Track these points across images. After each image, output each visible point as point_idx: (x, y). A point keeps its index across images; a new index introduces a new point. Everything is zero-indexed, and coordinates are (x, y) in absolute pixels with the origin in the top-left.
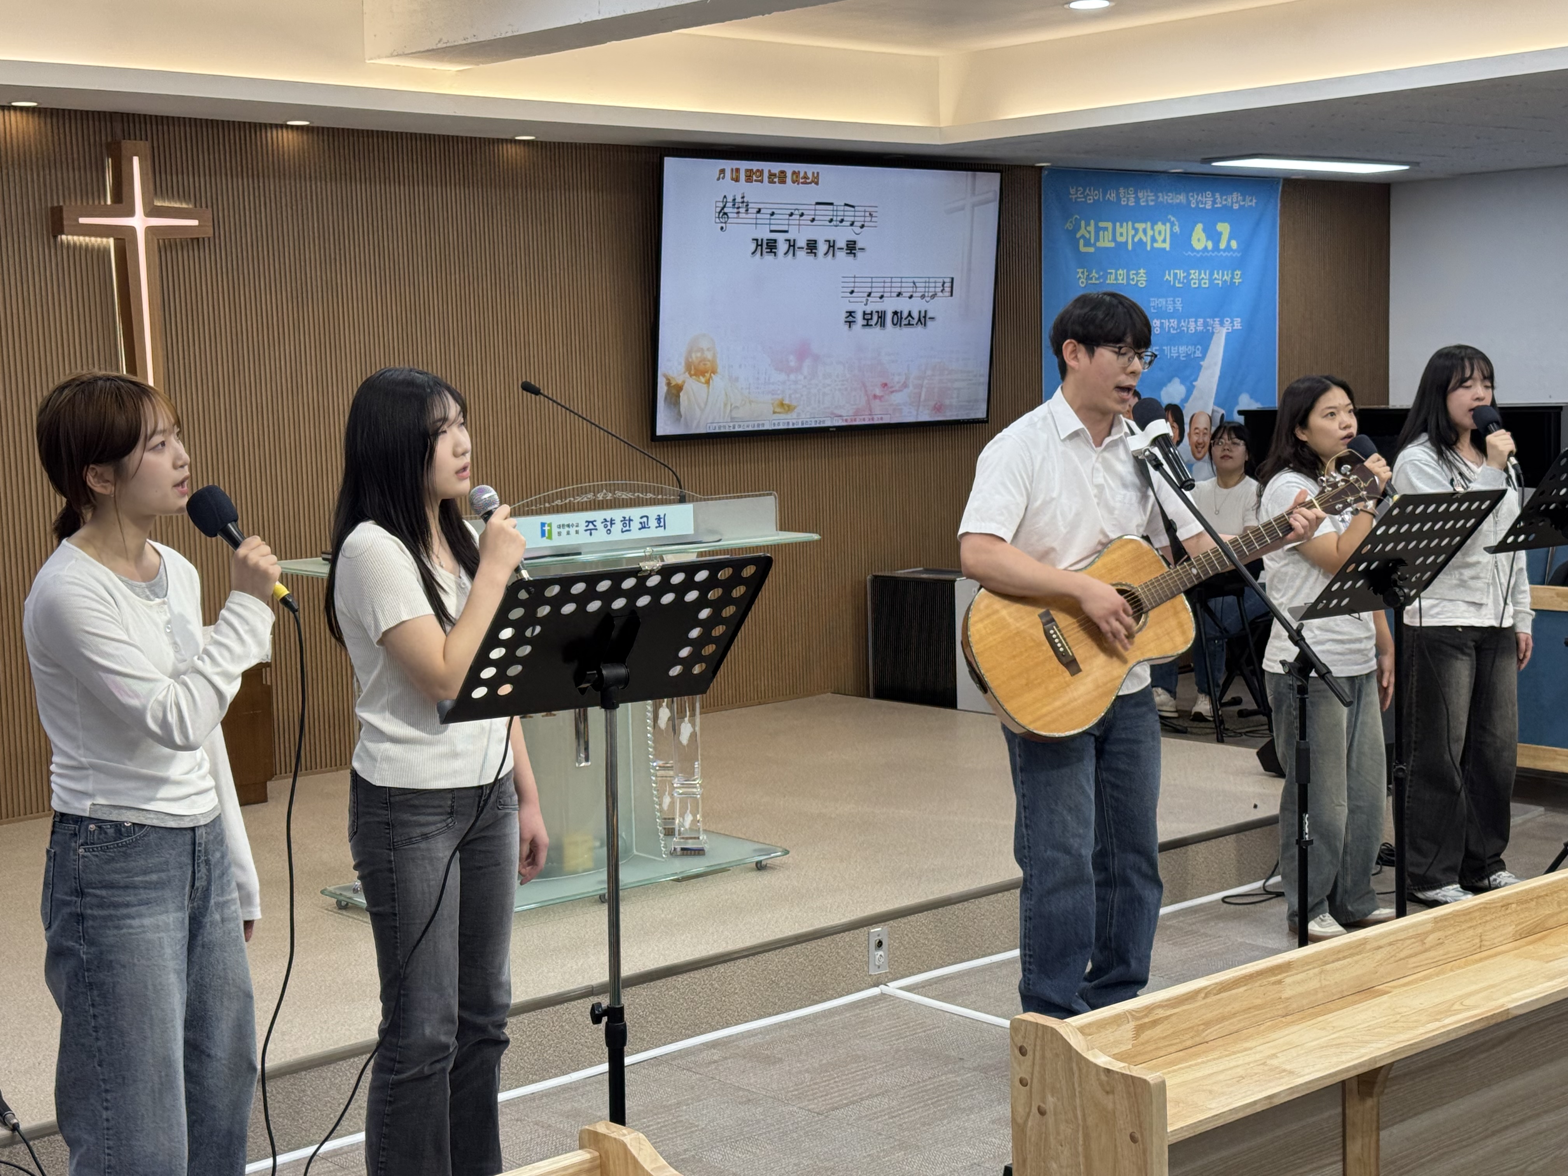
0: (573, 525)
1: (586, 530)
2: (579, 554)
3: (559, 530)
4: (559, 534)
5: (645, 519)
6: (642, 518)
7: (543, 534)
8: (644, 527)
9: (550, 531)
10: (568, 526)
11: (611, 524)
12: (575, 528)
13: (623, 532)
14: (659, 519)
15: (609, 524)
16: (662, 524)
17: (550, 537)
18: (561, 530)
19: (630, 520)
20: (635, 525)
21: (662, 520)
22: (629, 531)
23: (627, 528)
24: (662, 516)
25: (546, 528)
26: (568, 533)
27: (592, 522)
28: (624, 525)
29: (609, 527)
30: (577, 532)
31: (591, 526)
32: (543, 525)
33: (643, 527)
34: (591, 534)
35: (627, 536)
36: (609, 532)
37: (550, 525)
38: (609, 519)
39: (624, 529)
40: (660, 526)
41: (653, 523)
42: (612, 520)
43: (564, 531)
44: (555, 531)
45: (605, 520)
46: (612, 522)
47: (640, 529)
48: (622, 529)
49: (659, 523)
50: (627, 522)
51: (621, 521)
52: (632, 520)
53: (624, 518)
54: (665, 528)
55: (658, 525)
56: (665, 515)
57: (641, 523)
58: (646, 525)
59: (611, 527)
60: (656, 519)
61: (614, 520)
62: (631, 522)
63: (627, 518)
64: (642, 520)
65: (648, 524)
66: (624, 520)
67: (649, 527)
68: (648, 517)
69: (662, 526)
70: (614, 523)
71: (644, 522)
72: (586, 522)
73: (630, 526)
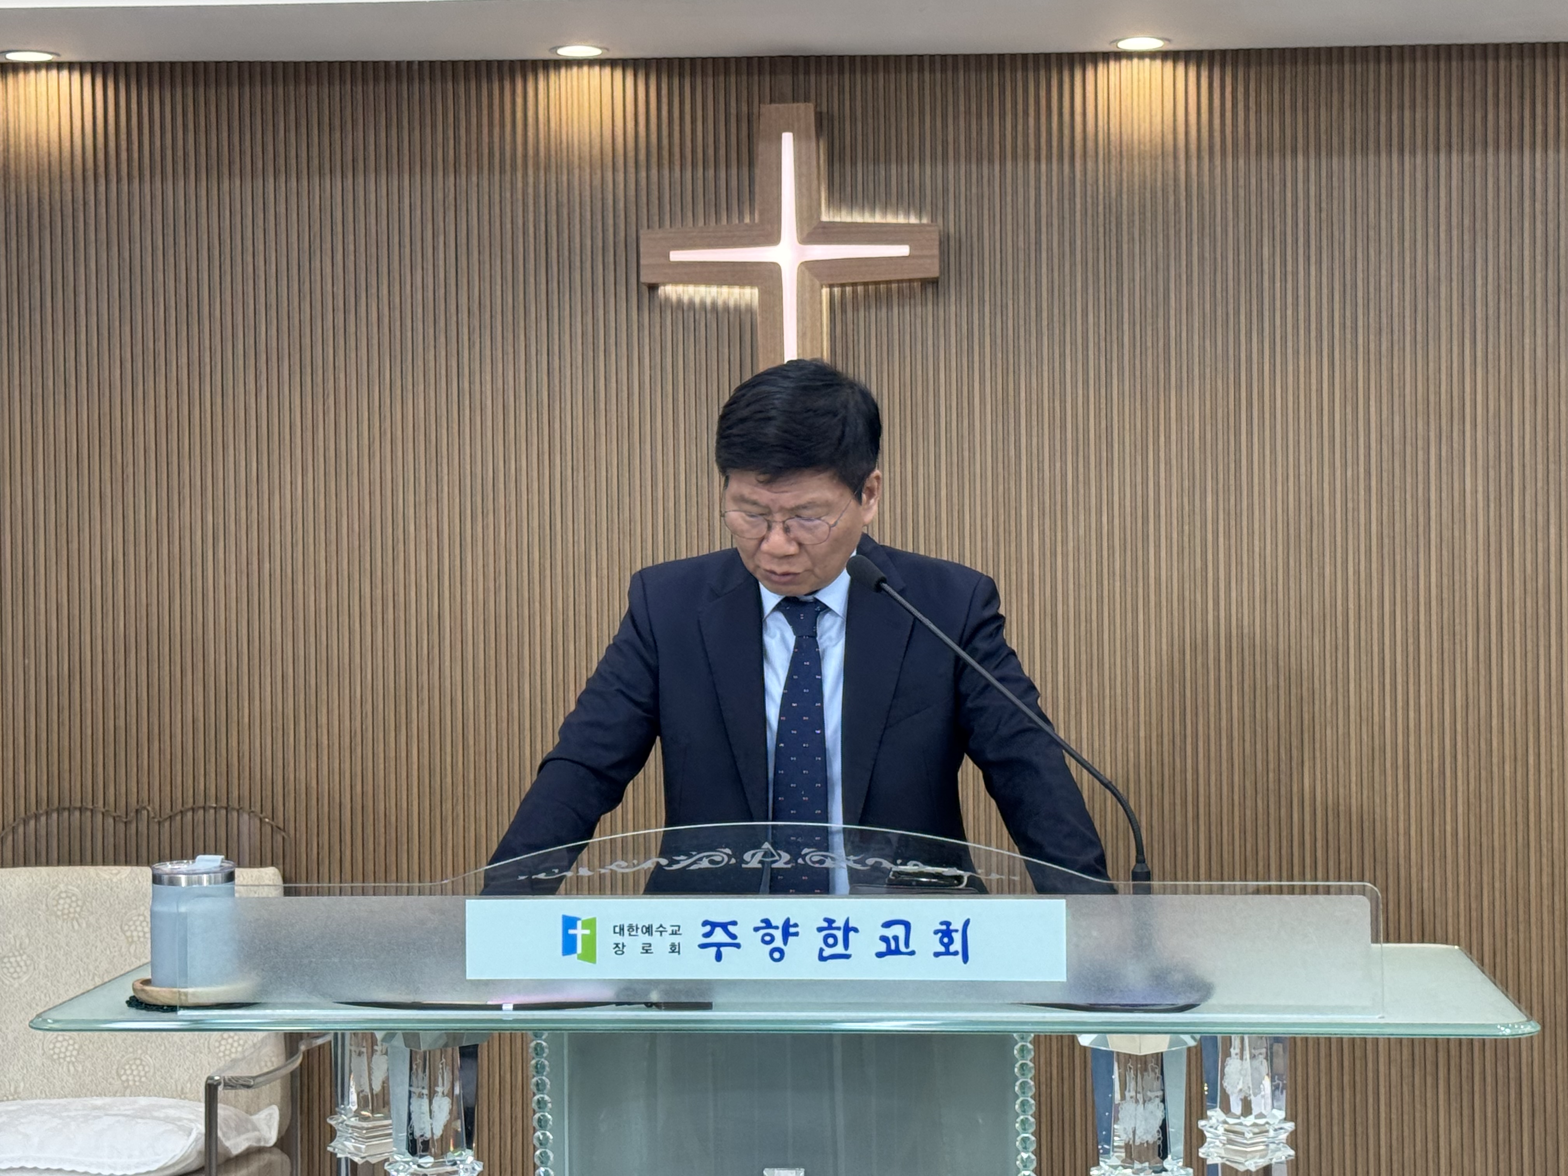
0: (662, 930)
1: (703, 946)
2: (707, 1006)
3: (618, 939)
4: (619, 949)
5: (899, 931)
6: (888, 925)
7: (569, 946)
8: (897, 952)
9: (590, 941)
10: (649, 930)
11: (786, 935)
12: (670, 939)
13: (822, 958)
14: (946, 933)
15: (778, 934)
16: (957, 946)
17: (590, 956)
18: (626, 939)
19: (848, 929)
20: (865, 943)
21: (957, 937)
22: (847, 957)
23: (839, 949)
24: (957, 925)
25: (579, 932)
26: (647, 949)
27: (724, 926)
28: (829, 939)
29: (778, 943)
30: (674, 949)
31: (719, 936)
32: (569, 922)
33: (891, 949)
34: (719, 957)
35: (835, 971)
36: (777, 955)
37: (591, 924)
38: (778, 921)
39: (828, 952)
40: (947, 953)
41: (925, 941)
42: (787, 925)
43: (634, 943)
44: (606, 940)
45: (768, 923)
46: (788, 930)
47: (880, 955)
48: (821, 950)
49: (947, 946)
50: (840, 934)
51: (820, 930)
52: (856, 930)
53: (830, 921)
54: (965, 959)
55: (942, 949)
56: (967, 923)
57: (884, 939)
58: (902, 948)
59: (785, 942)
60: (936, 932)
61: (796, 925)
62: (852, 934)
63: (840, 923)
64: (890, 932)
65: (907, 945)
66: (830, 927)
67: (912, 953)
68: (907, 925)
69: (956, 953)
70: (796, 934)
71: (896, 938)
72: (705, 923)
73: (846, 945)
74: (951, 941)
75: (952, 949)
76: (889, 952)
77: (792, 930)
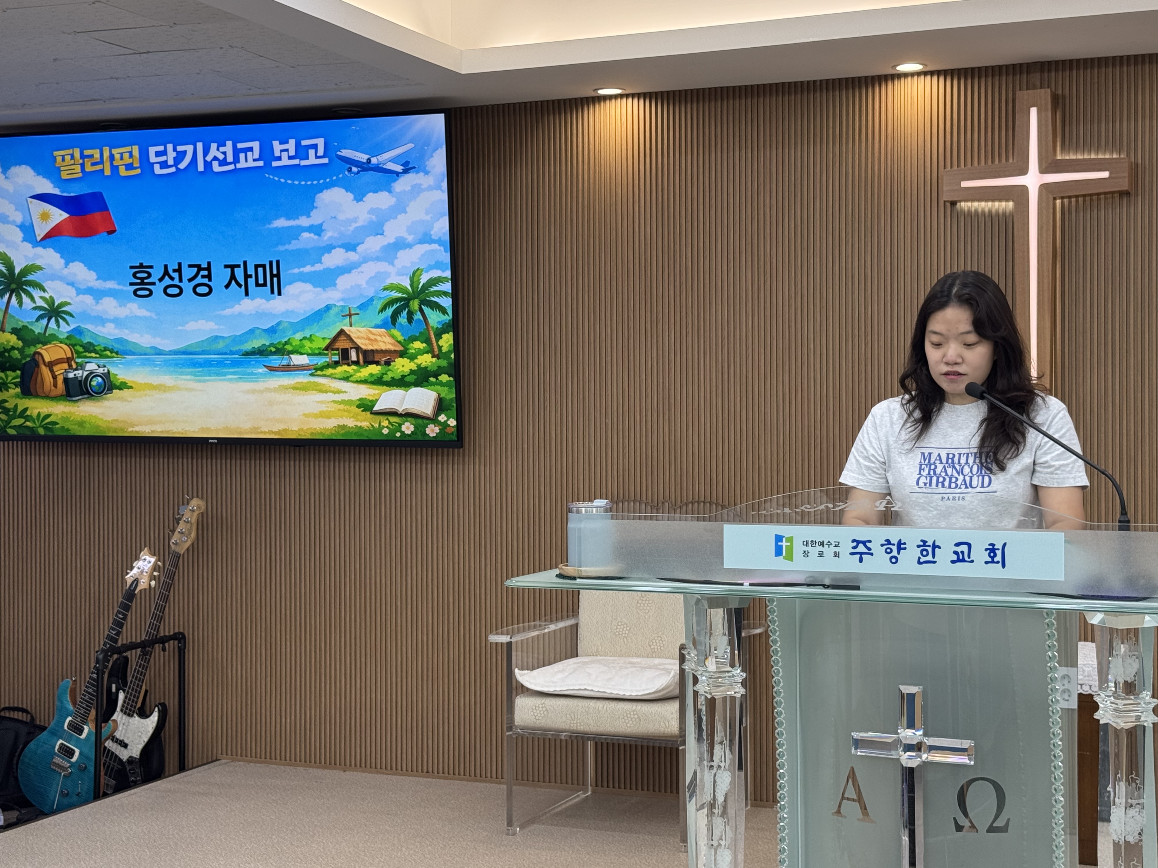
0: (829, 544)
1: (852, 554)
2: (858, 588)
3: (806, 548)
4: (806, 554)
5: (964, 548)
6: (957, 545)
7: (778, 552)
8: (963, 560)
9: (790, 549)
10: (822, 544)
11: (899, 549)
12: (833, 549)
13: (919, 563)
14: (992, 550)
15: (894, 548)
16: (999, 558)
17: (790, 557)
18: (809, 548)
19: (935, 546)
20: (945, 555)
21: (999, 553)
22: (935, 562)
23: (930, 558)
24: (999, 546)
25: (784, 544)
26: (821, 554)
27: (864, 543)
28: (924, 552)
29: (895, 553)
30: (836, 555)
31: (861, 548)
32: (779, 538)
33: (960, 559)
34: (861, 560)
35: (927, 570)
36: (894, 560)
37: (790, 540)
38: (895, 541)
39: (923, 559)
40: (993, 562)
41: (980, 554)
42: (900, 543)
43: (814, 551)
44: (798, 549)
45: (888, 542)
46: (900, 546)
47: (953, 562)
48: (919, 558)
49: (993, 558)
50: (930, 549)
51: (919, 546)
52: (939, 547)
53: (924, 542)
54: (1004, 566)
55: (990, 560)
56: (1005, 545)
57: (956, 553)
58: (966, 558)
59: (899, 553)
60: (986, 550)
61: (905, 544)
62: (937, 549)
63: (930, 543)
64: (959, 549)
65: (969, 557)
66: (924, 545)
67: (972, 561)
68: (969, 545)
69: (998, 562)
70: (905, 549)
71: (963, 552)
72: (853, 541)
73: (934, 556)
74: (995, 555)
75: (996, 560)
76: (959, 560)
77: (902, 546)
